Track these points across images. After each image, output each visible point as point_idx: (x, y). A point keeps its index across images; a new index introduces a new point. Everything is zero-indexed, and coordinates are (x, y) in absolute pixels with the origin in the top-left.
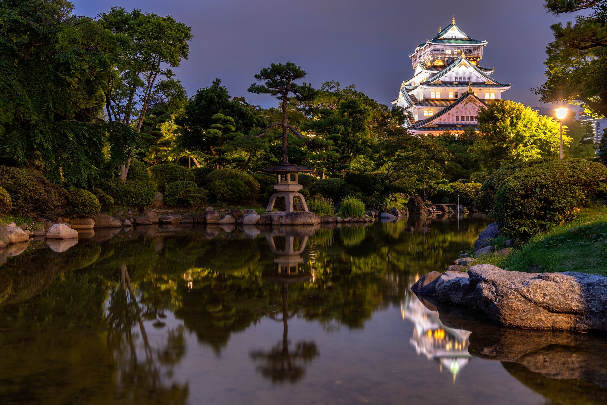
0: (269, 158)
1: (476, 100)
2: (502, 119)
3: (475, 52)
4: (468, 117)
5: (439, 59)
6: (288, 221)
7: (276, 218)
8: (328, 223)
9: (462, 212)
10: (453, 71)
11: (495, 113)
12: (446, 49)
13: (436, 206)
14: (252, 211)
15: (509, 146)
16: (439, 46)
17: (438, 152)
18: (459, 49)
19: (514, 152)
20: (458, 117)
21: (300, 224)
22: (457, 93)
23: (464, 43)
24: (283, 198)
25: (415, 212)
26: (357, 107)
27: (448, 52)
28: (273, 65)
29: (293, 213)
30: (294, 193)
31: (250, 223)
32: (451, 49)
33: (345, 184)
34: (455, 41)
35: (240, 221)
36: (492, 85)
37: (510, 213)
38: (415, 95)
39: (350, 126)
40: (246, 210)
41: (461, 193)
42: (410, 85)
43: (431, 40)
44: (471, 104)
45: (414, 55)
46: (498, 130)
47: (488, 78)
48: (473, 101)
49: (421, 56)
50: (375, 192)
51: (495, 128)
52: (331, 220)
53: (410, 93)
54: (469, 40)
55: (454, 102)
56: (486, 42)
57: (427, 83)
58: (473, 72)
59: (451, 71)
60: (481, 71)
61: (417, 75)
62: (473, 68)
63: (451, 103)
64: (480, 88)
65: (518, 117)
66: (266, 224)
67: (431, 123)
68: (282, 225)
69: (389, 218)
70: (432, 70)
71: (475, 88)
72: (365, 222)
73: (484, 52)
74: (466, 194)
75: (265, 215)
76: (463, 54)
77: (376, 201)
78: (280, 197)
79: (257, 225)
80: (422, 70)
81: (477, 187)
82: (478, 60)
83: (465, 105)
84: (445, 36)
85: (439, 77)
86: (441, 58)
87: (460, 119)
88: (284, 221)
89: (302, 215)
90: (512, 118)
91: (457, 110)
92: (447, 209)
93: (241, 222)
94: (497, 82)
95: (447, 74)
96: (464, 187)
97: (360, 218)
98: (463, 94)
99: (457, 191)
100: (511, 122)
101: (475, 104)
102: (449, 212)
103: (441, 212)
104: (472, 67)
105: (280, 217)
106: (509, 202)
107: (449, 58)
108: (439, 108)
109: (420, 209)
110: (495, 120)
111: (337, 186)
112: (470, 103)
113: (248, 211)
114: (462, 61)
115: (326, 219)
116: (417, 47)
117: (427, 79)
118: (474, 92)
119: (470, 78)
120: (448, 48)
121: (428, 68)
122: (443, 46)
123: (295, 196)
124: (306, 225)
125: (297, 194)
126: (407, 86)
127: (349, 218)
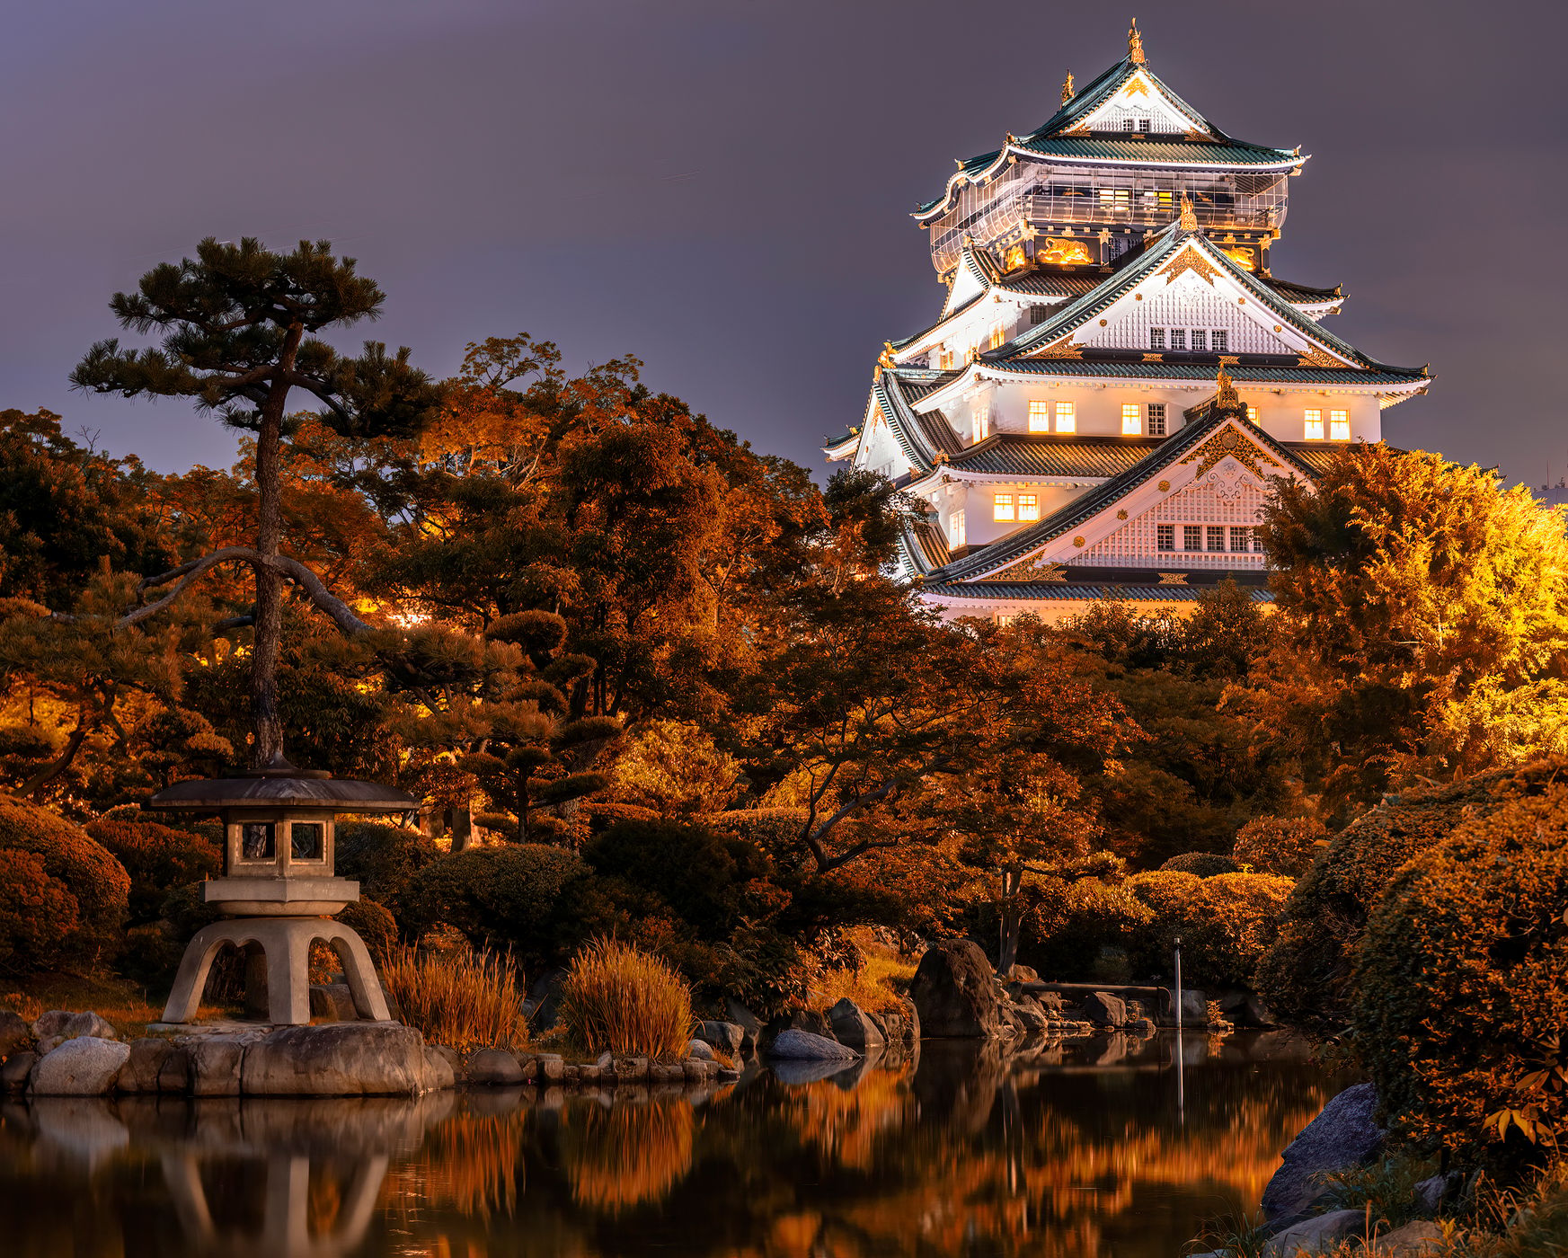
0: (184, 733)
1: (1259, 444)
2: (1387, 545)
3: (1248, 206)
4: (1220, 530)
5: (1068, 232)
6: (283, 1077)
7: (213, 1061)
8: (496, 1084)
9: (1198, 1027)
10: (1139, 297)
11: (1356, 516)
12: (1103, 186)
13: (1065, 994)
14: (87, 1022)
15: (1429, 686)
16: (1068, 169)
17: (1070, 711)
18: (1164, 185)
19: (1454, 715)
20: (1170, 529)
21: (346, 1089)
22: (1161, 408)
23: (1189, 158)
24: (255, 949)
25: (956, 1029)
26: (648, 472)
27: (1113, 202)
28: (208, 250)
29: (306, 1031)
30: (313, 924)
31: (72, 1087)
32: (1128, 188)
33: (584, 877)
34: (1145, 147)
35: (19, 1073)
36: (1338, 370)
37: (1438, 1035)
38: (948, 414)
39: (610, 570)
40: (55, 1013)
41: (1191, 924)
42: (921, 363)
43: (1026, 139)
44: (1231, 467)
45: (942, 214)
46: (1372, 599)
47: (1315, 336)
48: (1244, 453)
49: (974, 219)
50: (745, 919)
51: (1356, 588)
52: (509, 1067)
53: (923, 407)
54: (1218, 143)
55: (1147, 453)
56: (1303, 153)
57: (1006, 356)
58: (1242, 301)
59: (1127, 299)
60: (1278, 299)
61: (959, 311)
62: (1237, 283)
63: (1132, 458)
64: (1276, 386)
65: (1470, 540)
66: (161, 1094)
67: (1031, 562)
68: (246, 1096)
69: (820, 1059)
70: (1035, 290)
71: (1250, 385)
72: (689, 1080)
73: (1290, 202)
74: (1216, 933)
75: (156, 1045)
76: (1187, 208)
77: (751, 965)
78: (240, 942)
79: (113, 1095)
80: (980, 288)
81: (1274, 896)
82: (1265, 243)
83: (1200, 472)
84: (1097, 119)
85: (1069, 324)
86: (1077, 228)
87: (1179, 540)
88: (258, 1075)
89: (354, 1041)
90: (1439, 541)
91: (1161, 496)
92: (1117, 1010)
93: (27, 1081)
94: (1359, 357)
95: (1107, 313)
96: (1206, 893)
97: (667, 1057)
98: (1189, 415)
99: (1170, 916)
100: (1437, 563)
101: (1251, 465)
102: (1129, 1028)
103: (1087, 1029)
104: (1232, 279)
105: (239, 1055)
106: (1431, 978)
107: (1117, 230)
108: (1069, 481)
109: (980, 1012)
110: (1357, 549)
111: (543, 885)
112: (1229, 458)
113: (64, 1020)
114: (1184, 247)
115: (485, 1066)
116: (956, 170)
117: (1006, 333)
118: (1244, 406)
119: (1224, 333)
120: (1112, 181)
121: (1012, 280)
122: (1085, 170)
123: (316, 942)
124: (377, 1095)
125: (332, 931)
126: (907, 366)
127: (605, 1060)
